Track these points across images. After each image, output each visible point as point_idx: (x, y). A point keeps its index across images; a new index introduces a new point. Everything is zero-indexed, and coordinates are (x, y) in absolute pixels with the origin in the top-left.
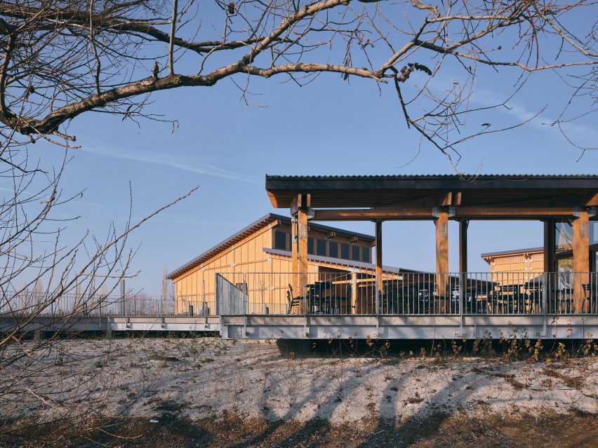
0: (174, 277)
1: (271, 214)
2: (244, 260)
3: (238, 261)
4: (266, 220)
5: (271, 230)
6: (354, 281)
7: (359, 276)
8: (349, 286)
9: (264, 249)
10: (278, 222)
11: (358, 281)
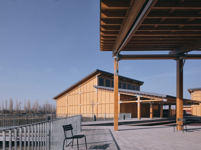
0: (56, 98)
1: (97, 70)
2: (85, 91)
3: (82, 92)
4: (95, 72)
5: (97, 77)
6: (139, 101)
7: (141, 99)
8: (136, 104)
9: (94, 86)
10: (101, 74)
11: (141, 101)
